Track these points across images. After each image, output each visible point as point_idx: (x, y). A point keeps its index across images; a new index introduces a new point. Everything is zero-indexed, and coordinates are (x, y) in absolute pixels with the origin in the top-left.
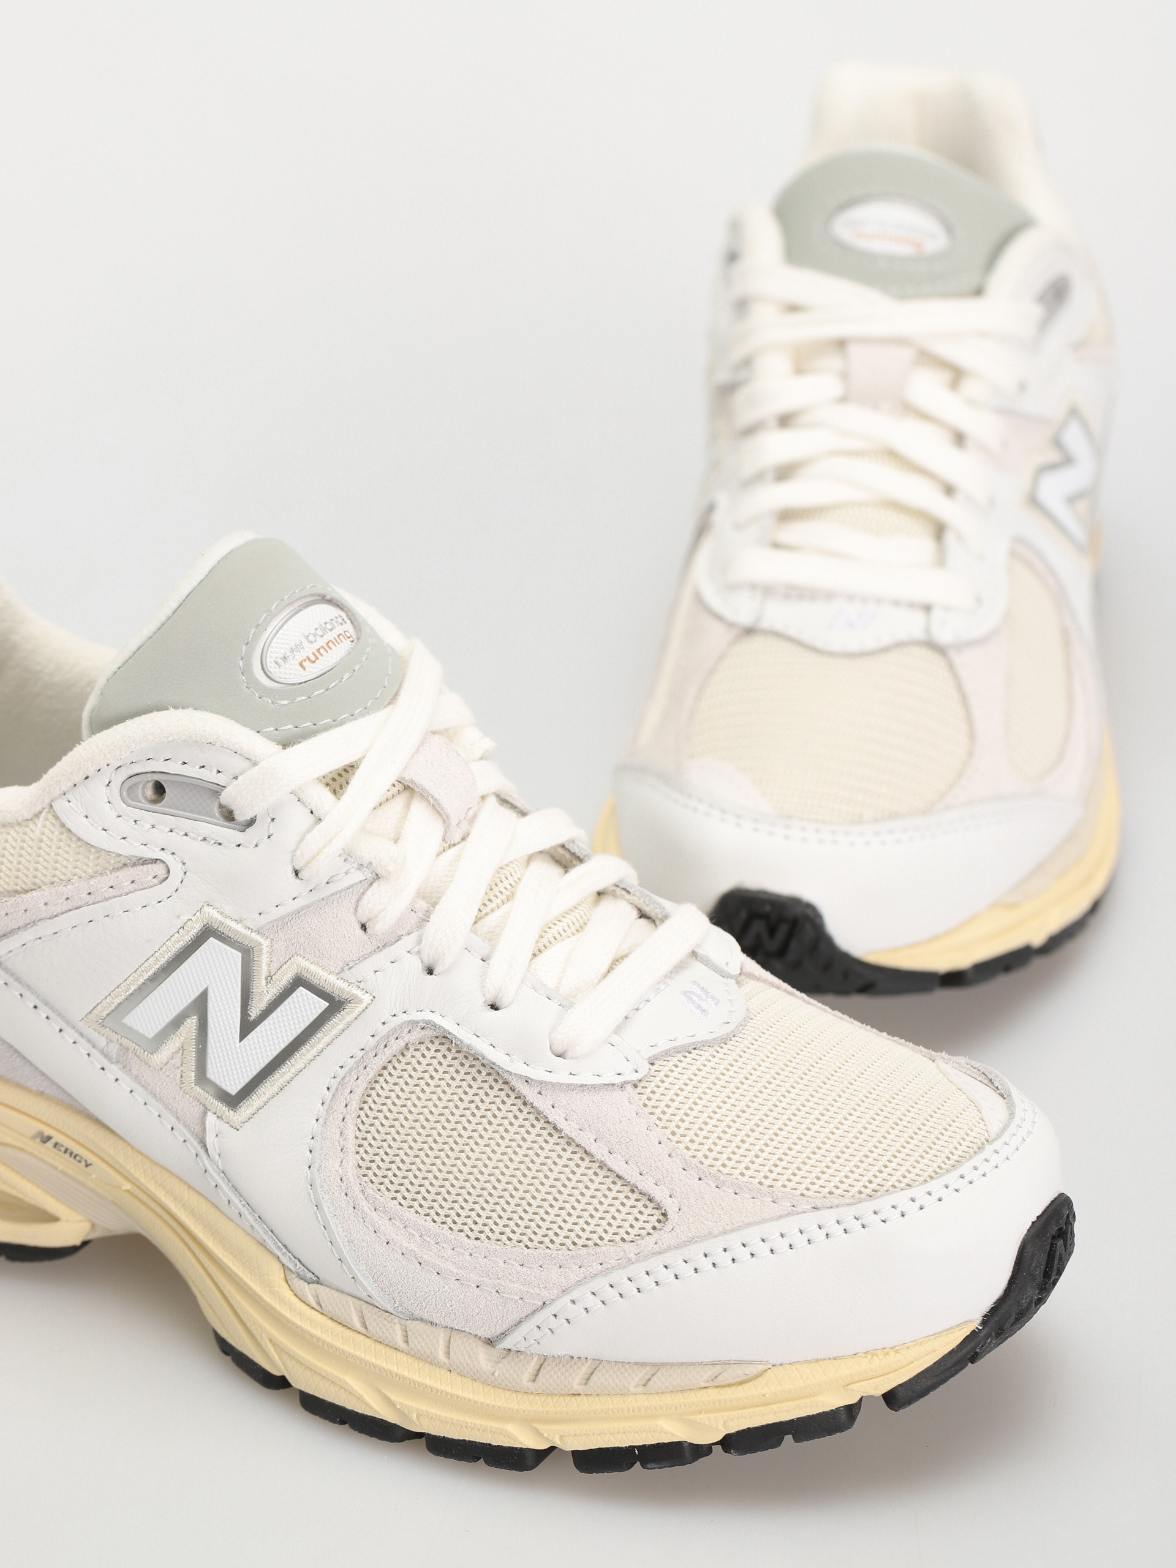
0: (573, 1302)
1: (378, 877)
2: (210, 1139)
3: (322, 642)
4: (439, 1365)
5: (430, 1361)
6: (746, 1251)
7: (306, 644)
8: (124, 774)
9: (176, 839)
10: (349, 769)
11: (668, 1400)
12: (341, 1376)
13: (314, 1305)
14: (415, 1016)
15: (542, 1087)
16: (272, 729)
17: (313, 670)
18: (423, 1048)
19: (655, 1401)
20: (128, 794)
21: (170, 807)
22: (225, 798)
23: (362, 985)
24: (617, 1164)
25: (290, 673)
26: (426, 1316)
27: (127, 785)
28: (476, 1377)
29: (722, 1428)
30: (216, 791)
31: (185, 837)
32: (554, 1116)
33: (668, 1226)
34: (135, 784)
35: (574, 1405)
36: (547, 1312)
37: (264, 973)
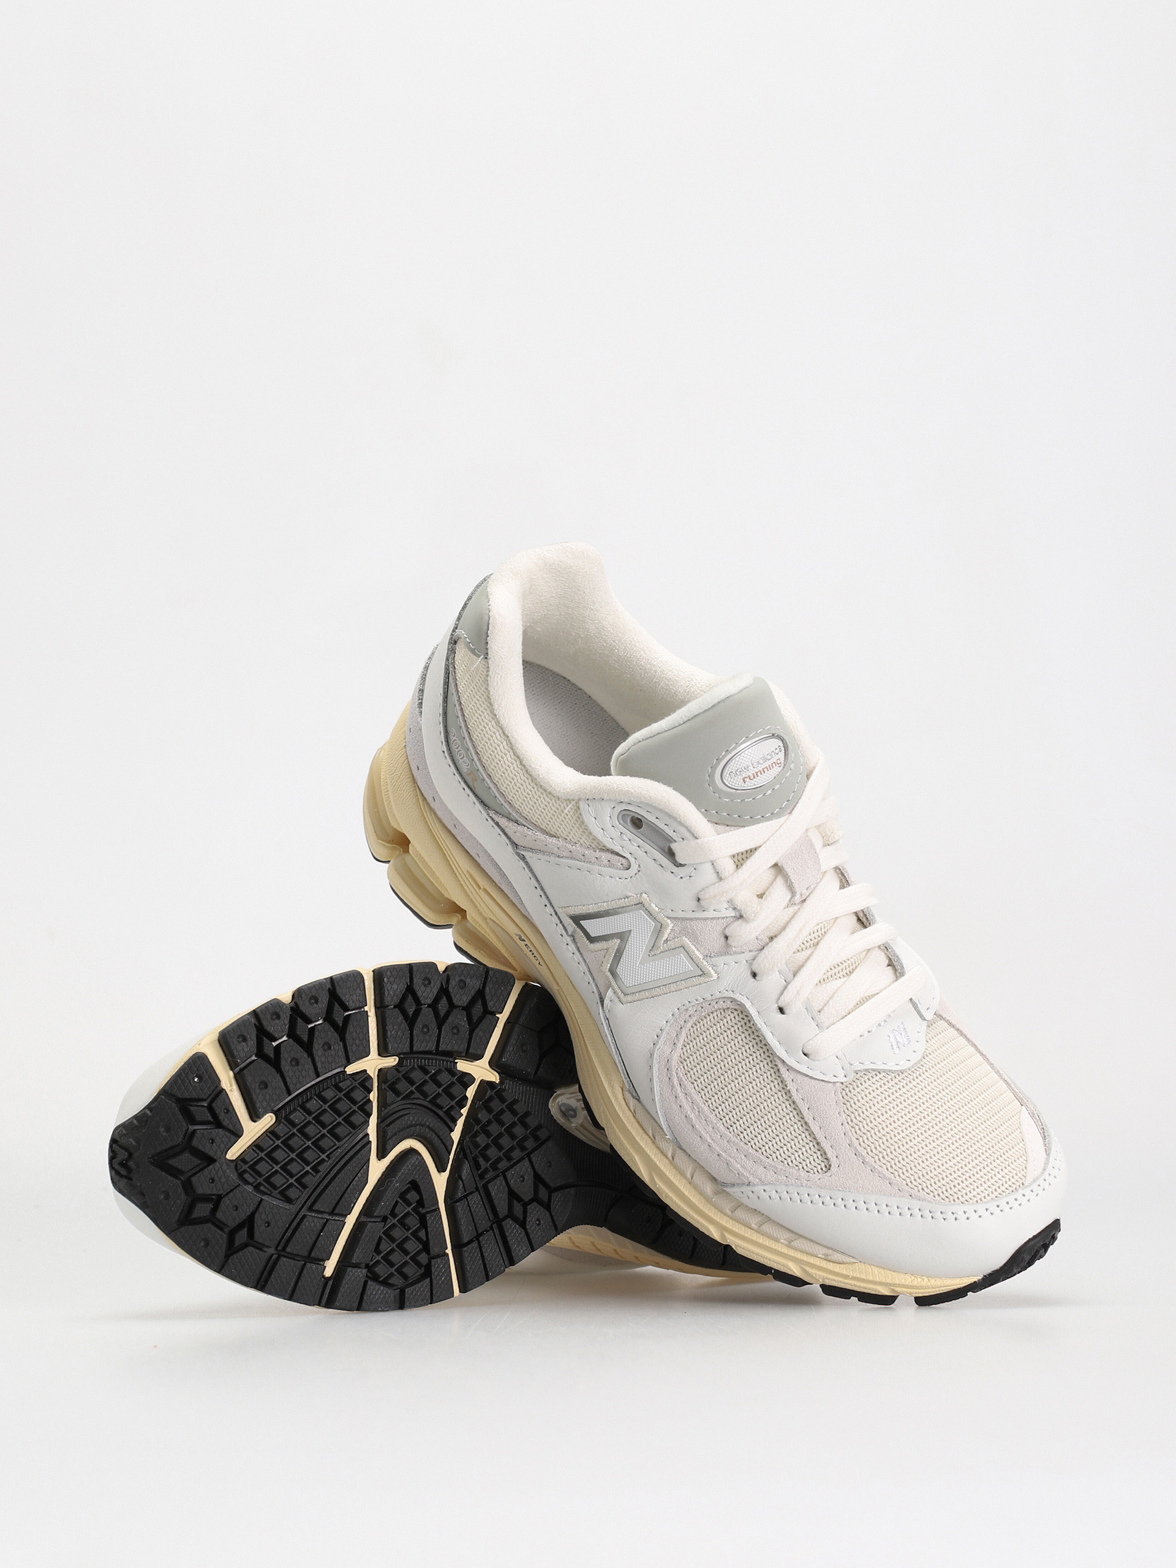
0: (764, 1191)
1: (741, 917)
2: (606, 1001)
3: (760, 768)
4: (686, 1178)
5: (682, 1174)
6: (865, 1206)
7: (751, 767)
8: (624, 807)
9: (640, 853)
10: (751, 851)
11: (798, 1255)
12: (634, 1154)
13: (633, 1111)
14: (737, 997)
15: (789, 1068)
16: (714, 812)
17: (750, 784)
18: (736, 1013)
19: (791, 1253)
20: (622, 818)
21: (642, 834)
22: (674, 846)
23: (714, 968)
24: (815, 1128)
25: (736, 782)
26: (688, 1151)
27: (623, 813)
28: (702, 1193)
29: (821, 1281)
30: (670, 840)
31: (645, 854)
32: (791, 1086)
33: (829, 1174)
34: (628, 815)
35: (748, 1234)
36: (749, 1188)
37: (664, 939)
